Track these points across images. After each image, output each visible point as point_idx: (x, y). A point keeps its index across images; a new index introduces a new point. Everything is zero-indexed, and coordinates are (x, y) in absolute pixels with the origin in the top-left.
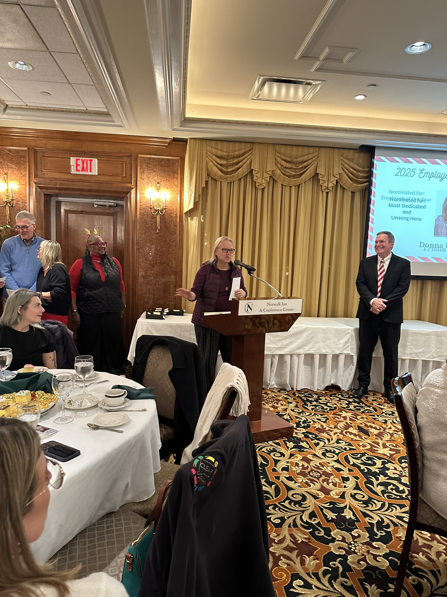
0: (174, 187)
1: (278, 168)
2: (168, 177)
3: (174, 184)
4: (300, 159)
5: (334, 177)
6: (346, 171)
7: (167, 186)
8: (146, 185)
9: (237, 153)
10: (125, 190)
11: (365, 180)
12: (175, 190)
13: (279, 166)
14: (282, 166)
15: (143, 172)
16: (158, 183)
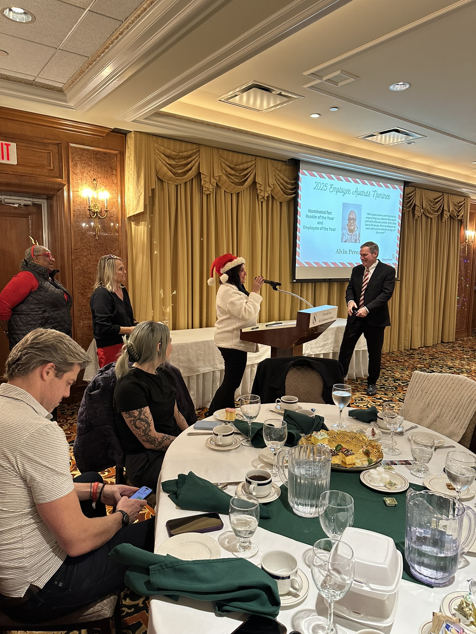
0: (113, 185)
1: (223, 173)
2: (106, 172)
3: (113, 182)
4: (241, 167)
5: (269, 187)
6: (278, 182)
7: (105, 184)
8: (79, 181)
9: (185, 154)
10: (56, 186)
11: (292, 192)
12: (115, 189)
13: (224, 171)
14: (226, 172)
15: (75, 165)
16: (94, 180)
